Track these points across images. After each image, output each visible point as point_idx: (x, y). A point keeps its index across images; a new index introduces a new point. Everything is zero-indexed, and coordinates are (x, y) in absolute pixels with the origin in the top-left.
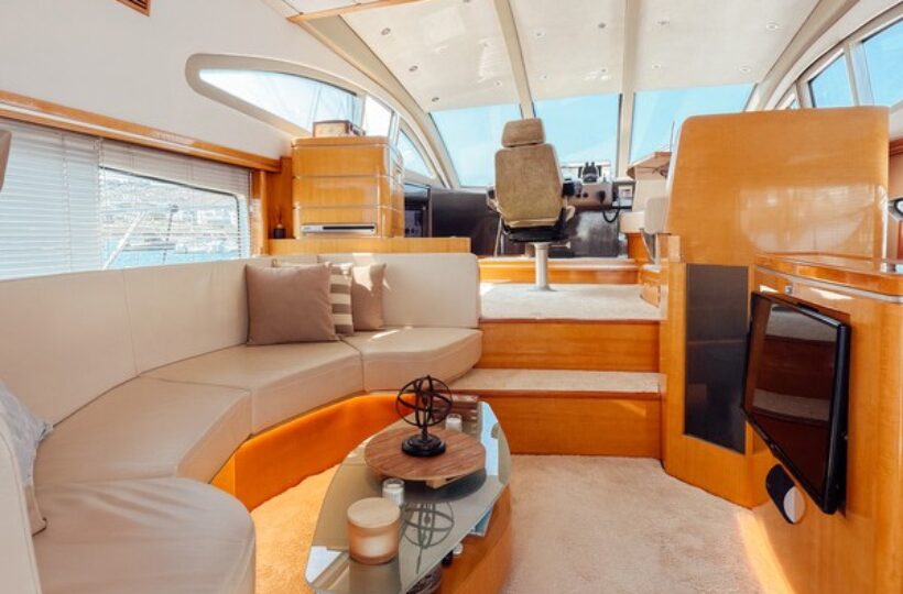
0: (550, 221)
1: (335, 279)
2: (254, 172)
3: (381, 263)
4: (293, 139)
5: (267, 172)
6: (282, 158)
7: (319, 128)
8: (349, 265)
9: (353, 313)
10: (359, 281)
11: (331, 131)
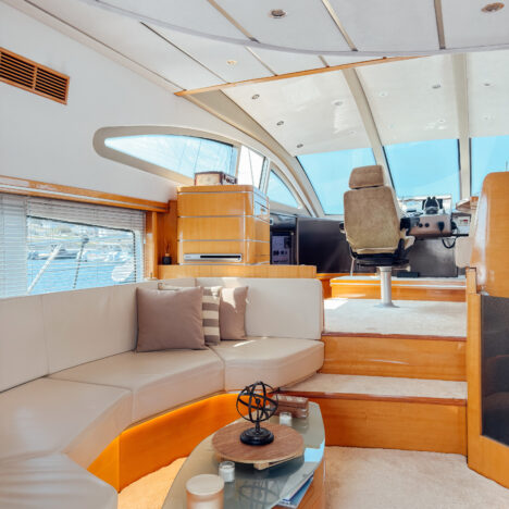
0: (391, 248)
1: (206, 299)
2: (148, 213)
3: (244, 286)
4: (179, 186)
5: (158, 213)
6: (170, 201)
7: (199, 177)
8: (218, 287)
9: (220, 326)
10: (225, 299)
11: (209, 180)
